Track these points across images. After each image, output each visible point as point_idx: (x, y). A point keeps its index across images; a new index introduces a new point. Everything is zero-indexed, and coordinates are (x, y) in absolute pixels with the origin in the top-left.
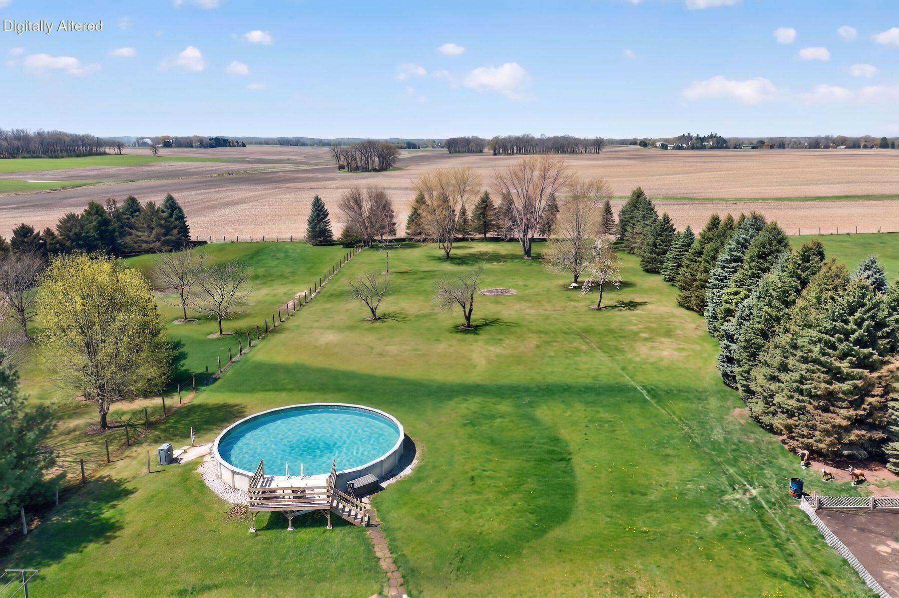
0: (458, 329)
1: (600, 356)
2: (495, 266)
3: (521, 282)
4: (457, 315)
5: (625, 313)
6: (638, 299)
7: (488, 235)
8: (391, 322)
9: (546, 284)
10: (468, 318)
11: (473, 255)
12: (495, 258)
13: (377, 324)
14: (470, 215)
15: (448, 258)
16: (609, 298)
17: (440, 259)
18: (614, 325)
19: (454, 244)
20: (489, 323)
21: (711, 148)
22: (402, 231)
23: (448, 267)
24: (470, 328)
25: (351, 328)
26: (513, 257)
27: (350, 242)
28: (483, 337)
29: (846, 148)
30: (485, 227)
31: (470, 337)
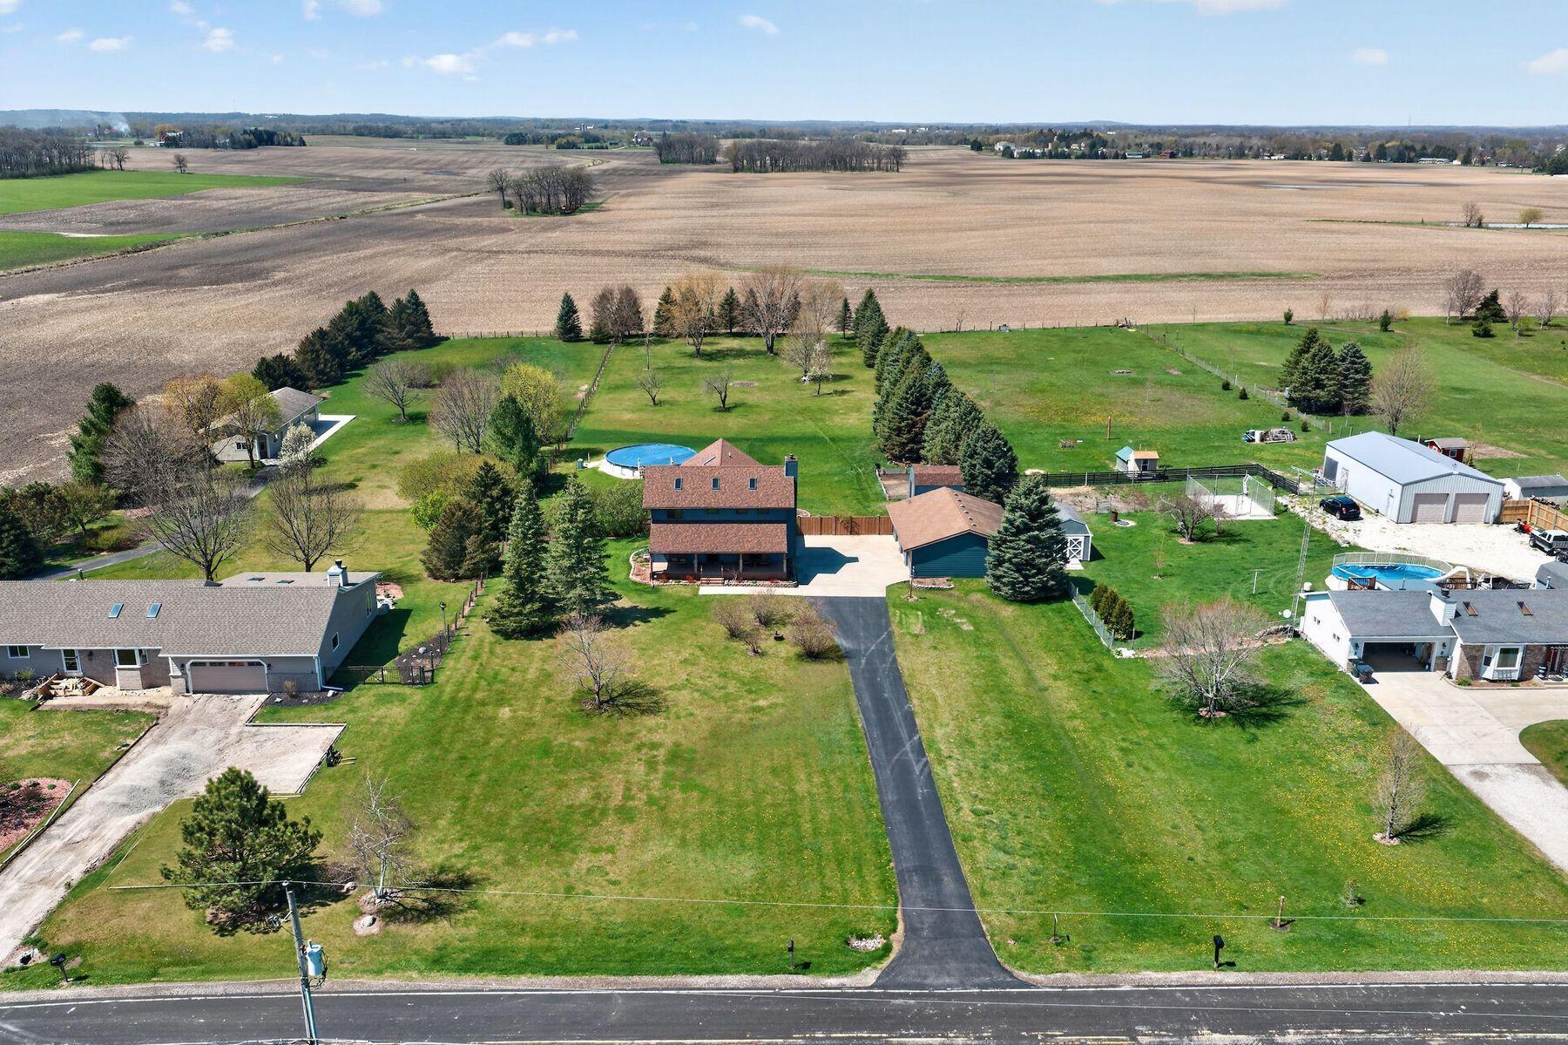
0: (716, 410)
1: (810, 423)
2: (741, 361)
3: (763, 376)
4: (716, 400)
5: (836, 398)
6: (849, 388)
7: (734, 330)
8: (668, 406)
9: (783, 377)
10: (723, 402)
11: (719, 351)
12: (740, 353)
13: (658, 408)
14: (717, 310)
15: (699, 354)
16: (826, 388)
17: (691, 356)
18: (825, 405)
19: (705, 340)
20: (736, 406)
21: (1083, 156)
22: (649, 327)
23: (698, 363)
24: (725, 409)
25: (640, 410)
26: (757, 353)
27: (601, 338)
28: (734, 414)
29: (1286, 158)
30: (732, 322)
31: (726, 415)
